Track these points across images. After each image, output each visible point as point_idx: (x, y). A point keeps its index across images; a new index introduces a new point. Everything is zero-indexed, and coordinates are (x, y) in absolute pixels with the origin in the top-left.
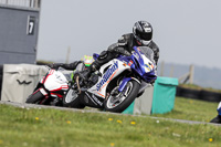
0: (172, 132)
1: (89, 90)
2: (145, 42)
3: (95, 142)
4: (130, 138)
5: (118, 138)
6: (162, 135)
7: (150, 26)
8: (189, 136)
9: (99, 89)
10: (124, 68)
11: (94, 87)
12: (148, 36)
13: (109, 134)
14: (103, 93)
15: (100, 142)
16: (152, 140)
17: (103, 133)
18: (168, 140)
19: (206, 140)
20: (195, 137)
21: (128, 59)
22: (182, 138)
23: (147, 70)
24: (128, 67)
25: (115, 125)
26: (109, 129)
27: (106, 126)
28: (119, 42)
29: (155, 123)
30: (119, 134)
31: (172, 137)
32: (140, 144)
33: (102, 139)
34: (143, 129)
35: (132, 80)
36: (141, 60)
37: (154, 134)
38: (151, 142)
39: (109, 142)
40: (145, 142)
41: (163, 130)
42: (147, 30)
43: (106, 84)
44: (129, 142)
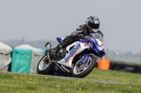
0: (55, 84)
1: (59, 62)
2: (95, 30)
3: (7, 91)
4: (29, 88)
5: (21, 89)
6: (49, 87)
7: (98, 20)
8: (67, 87)
9: (67, 61)
10: (85, 48)
11: (63, 60)
12: (97, 26)
13: (15, 86)
14: (70, 64)
15: (10, 91)
16: (43, 90)
17: (11, 86)
18: (53, 90)
19: (78, 89)
20: (70, 87)
21: (88, 42)
22: (62, 88)
23: (101, 49)
24: (88, 47)
25: (19, 81)
26: (15, 83)
27: (13, 81)
28: (77, 30)
29: (45, 79)
30: (22, 86)
31: (56, 88)
32: (36, 92)
33: (11, 89)
34: (37, 83)
35: (90, 56)
36: (97, 42)
37: (44, 86)
38: (42, 91)
39: (15, 91)
40: (39, 91)
41: (50, 83)
42: (96, 22)
43: (72, 58)
44: (28, 91)
